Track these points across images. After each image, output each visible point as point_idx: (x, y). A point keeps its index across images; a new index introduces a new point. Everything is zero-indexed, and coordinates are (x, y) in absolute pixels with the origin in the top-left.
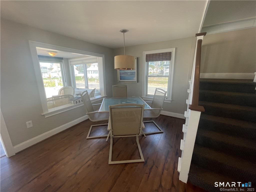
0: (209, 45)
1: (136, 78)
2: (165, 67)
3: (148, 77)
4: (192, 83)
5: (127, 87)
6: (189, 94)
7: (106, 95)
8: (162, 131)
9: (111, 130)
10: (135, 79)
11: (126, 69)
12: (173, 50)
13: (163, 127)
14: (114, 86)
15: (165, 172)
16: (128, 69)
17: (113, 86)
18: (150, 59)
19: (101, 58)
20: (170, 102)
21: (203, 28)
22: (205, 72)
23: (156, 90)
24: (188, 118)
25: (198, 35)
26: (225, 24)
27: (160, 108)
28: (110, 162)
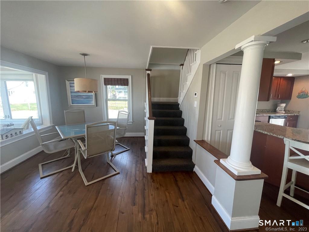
0: (154, 77)
1: (94, 101)
2: (117, 91)
3: (108, 100)
4: (147, 105)
5: (84, 112)
6: (145, 113)
7: (52, 125)
8: (128, 149)
9: (86, 149)
10: (93, 103)
11: (87, 91)
12: (129, 77)
13: (128, 146)
14: (66, 111)
15: (137, 172)
16: (89, 92)
17: (64, 111)
18: (109, 82)
19: (44, 75)
20: (131, 123)
21: (150, 64)
22: (154, 97)
23: (119, 113)
24: (147, 130)
25: (147, 70)
26: (162, 64)
27: (125, 127)
28: (86, 184)
